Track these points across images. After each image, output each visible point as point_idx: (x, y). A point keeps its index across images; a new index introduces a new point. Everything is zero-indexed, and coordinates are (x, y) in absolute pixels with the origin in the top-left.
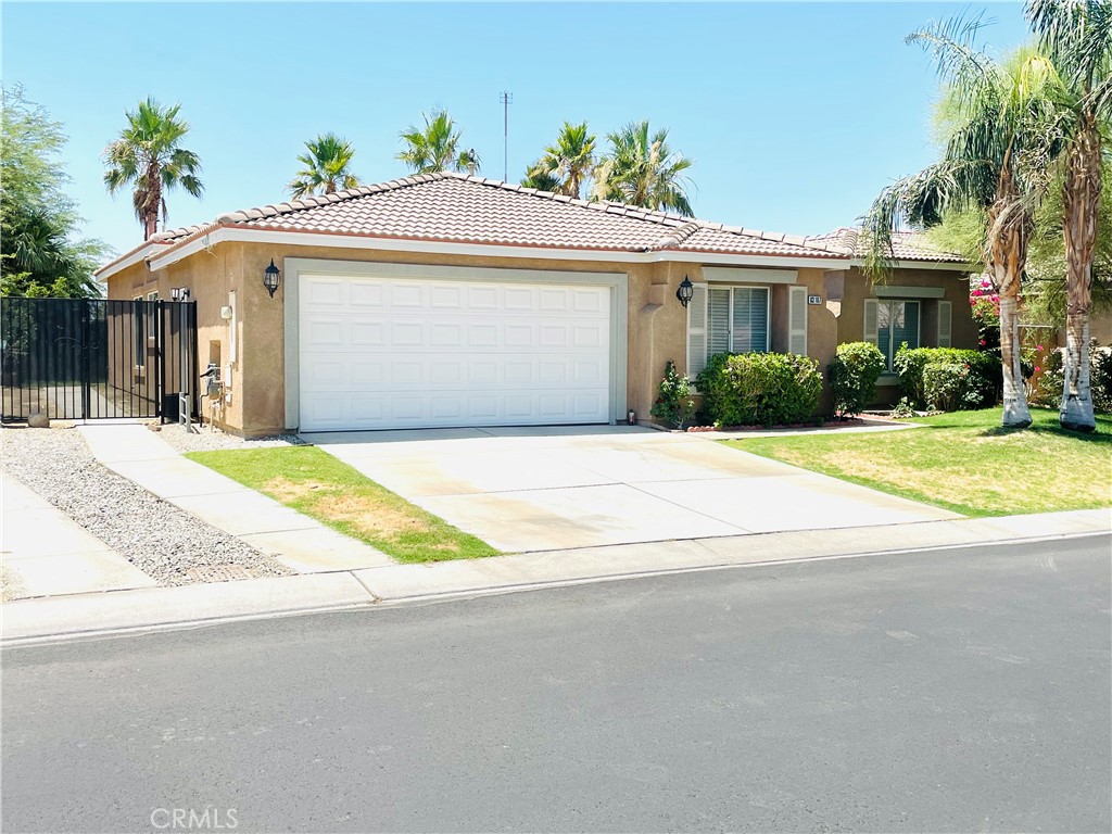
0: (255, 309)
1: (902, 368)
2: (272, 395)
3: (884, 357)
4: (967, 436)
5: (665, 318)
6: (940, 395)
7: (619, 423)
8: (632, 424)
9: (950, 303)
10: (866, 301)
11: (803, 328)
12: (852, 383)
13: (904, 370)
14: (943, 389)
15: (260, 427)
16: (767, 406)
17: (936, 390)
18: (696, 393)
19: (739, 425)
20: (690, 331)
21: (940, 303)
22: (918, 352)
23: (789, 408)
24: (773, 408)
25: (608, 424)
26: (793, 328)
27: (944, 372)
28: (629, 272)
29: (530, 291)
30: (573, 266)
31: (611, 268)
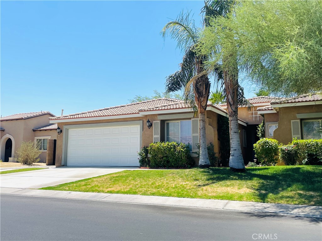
11: (198, 133)
15: (58, 165)
19: (156, 167)
20: (154, 136)
24: (168, 161)
28: (144, 120)
29: (118, 128)
30: (128, 120)
31: (138, 119)
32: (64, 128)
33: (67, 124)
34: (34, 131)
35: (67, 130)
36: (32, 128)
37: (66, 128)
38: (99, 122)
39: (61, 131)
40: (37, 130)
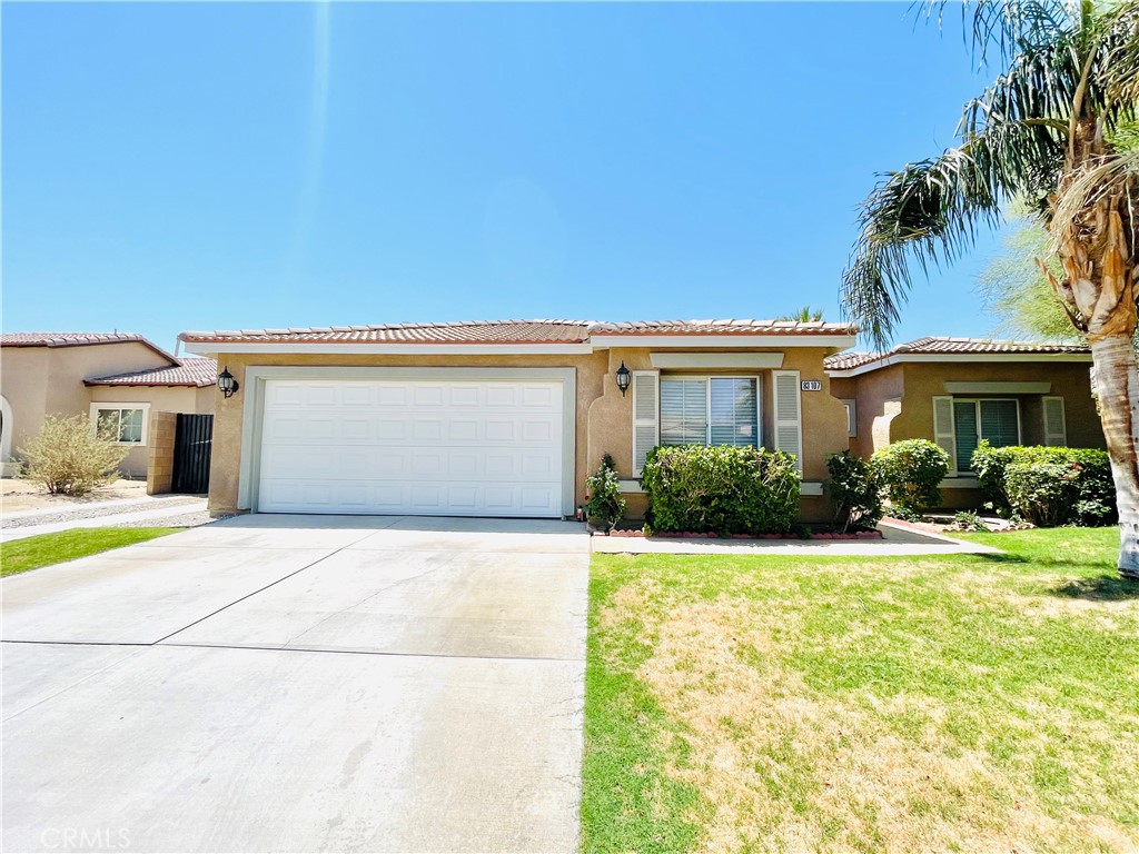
0: (223, 409)
1: (981, 469)
2: (232, 479)
3: (946, 456)
4: (1025, 590)
5: (606, 410)
6: (1032, 503)
7: (568, 518)
8: (579, 521)
9: (1061, 399)
10: (935, 398)
11: (796, 418)
12: (853, 483)
13: (984, 471)
14: (1035, 495)
15: (220, 506)
16: (719, 510)
17: (1024, 497)
18: (641, 491)
19: (675, 531)
20: (637, 423)
21: (1045, 399)
22: (1003, 450)
23: (751, 515)
24: (726, 512)
25: (559, 519)
26: (780, 418)
27: (1034, 474)
28: (579, 366)
29: (476, 388)
30: (516, 362)
31: (558, 362)
32: (249, 376)
33: (259, 362)
34: (87, 384)
35: (261, 383)
36: (82, 376)
37: (256, 377)
38: (400, 363)
39: (236, 387)
40: (100, 382)
